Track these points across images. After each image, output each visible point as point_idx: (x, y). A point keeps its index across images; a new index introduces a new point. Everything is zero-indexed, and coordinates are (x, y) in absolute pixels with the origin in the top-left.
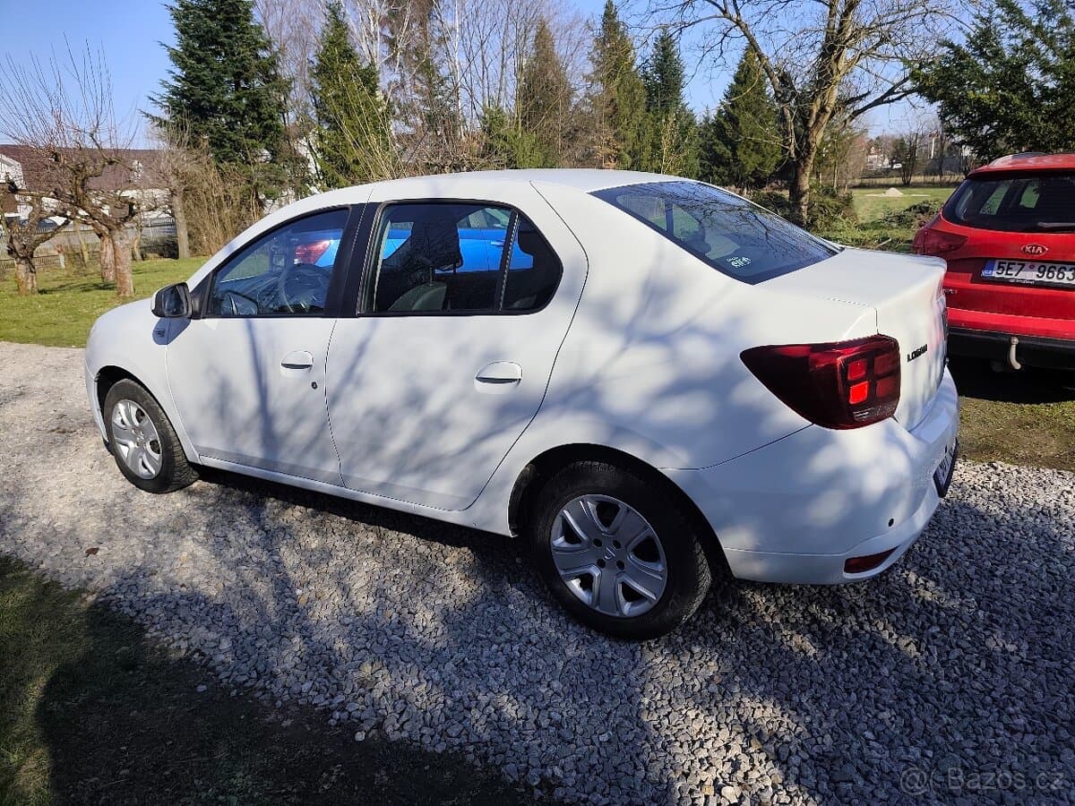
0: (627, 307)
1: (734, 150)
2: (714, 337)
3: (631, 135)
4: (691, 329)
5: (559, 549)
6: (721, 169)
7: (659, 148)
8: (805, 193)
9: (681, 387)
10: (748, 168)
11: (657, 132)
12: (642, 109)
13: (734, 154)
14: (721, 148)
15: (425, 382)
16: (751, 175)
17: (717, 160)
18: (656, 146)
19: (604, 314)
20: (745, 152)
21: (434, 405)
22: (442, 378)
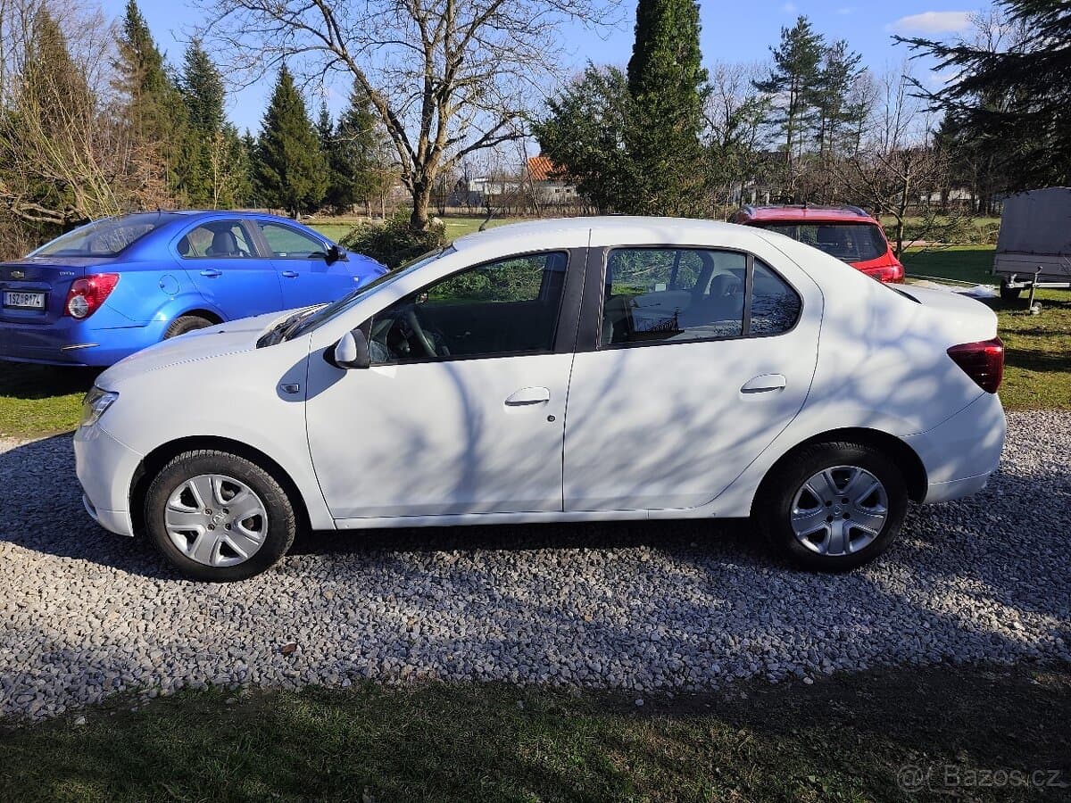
0: (860, 322)
1: (283, 173)
2: (926, 339)
3: (176, 151)
4: (909, 335)
5: (796, 516)
6: (270, 192)
7: (208, 167)
8: (426, 223)
9: (916, 374)
10: (300, 193)
11: (204, 150)
12: (184, 125)
13: (284, 178)
14: (268, 171)
15: (693, 398)
16: (303, 200)
17: (267, 182)
18: (205, 165)
19: (845, 328)
20: (294, 177)
21: (701, 419)
22: (713, 393)
